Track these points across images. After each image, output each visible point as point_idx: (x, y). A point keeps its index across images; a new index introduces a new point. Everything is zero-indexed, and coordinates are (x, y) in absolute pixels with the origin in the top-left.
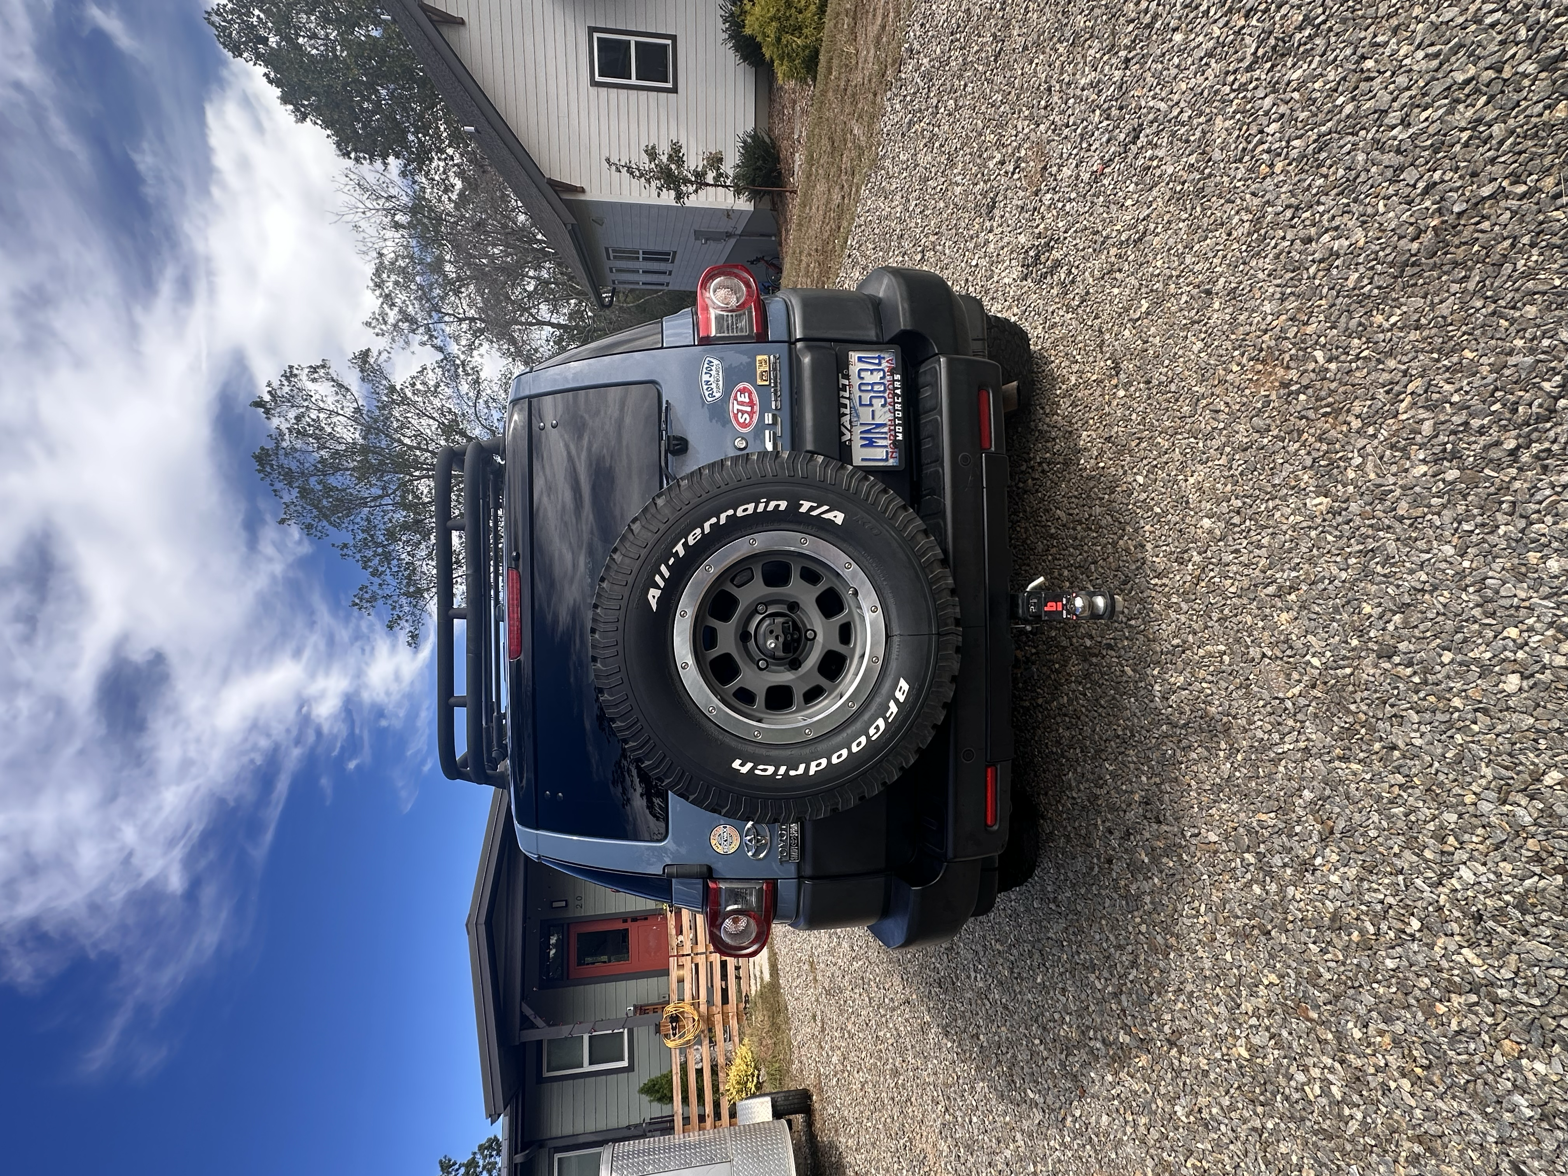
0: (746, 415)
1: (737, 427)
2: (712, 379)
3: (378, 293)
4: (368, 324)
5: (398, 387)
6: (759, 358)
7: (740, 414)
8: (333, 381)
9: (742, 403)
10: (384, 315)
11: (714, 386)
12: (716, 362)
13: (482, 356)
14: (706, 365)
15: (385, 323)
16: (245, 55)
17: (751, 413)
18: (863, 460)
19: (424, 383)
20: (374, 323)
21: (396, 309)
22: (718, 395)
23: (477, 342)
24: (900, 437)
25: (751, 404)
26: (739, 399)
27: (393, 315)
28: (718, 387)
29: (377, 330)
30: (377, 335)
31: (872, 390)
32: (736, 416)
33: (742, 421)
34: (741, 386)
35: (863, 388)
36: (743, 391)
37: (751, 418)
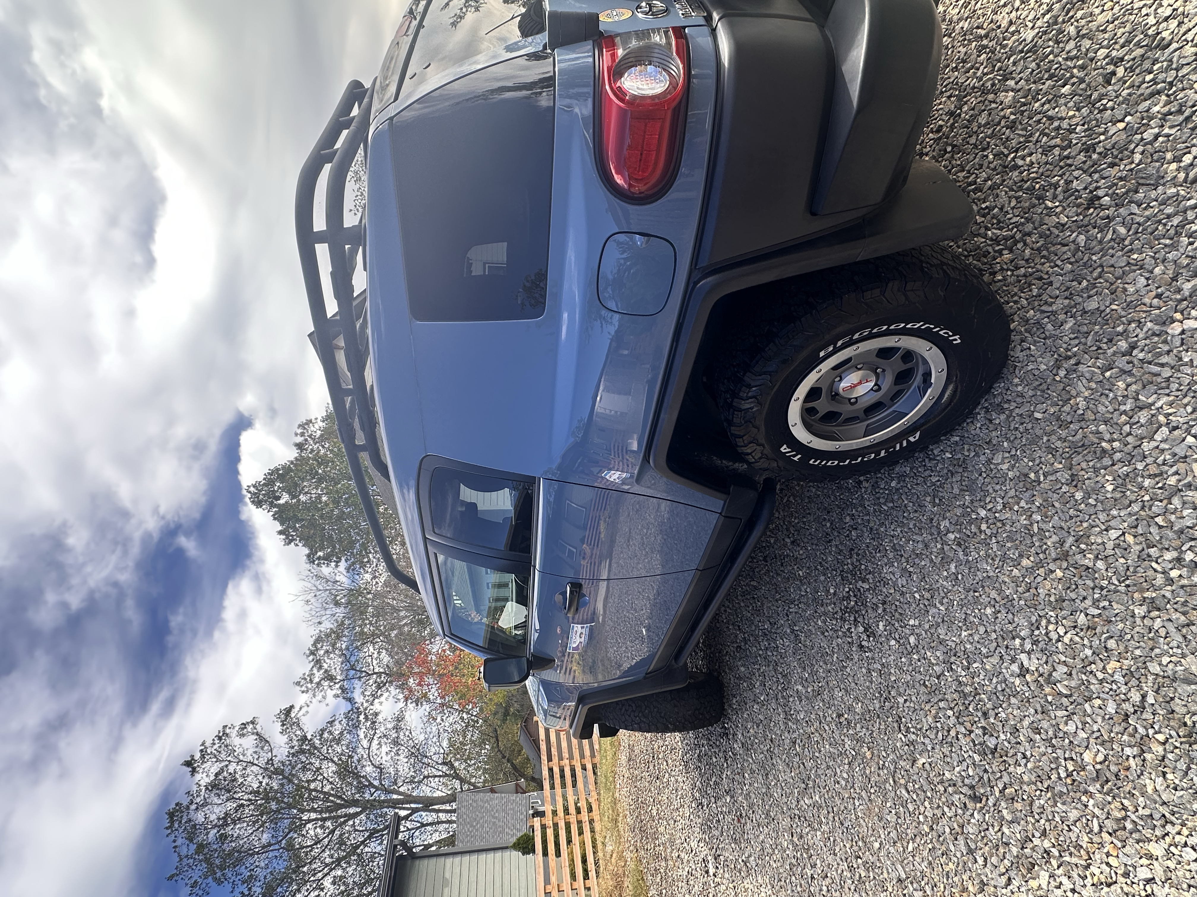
3: (311, 658)
4: (298, 683)
5: (309, 737)
8: (257, 734)
10: (312, 675)
13: (381, 703)
15: (311, 681)
16: (264, 507)
19: (330, 733)
20: (303, 682)
21: (322, 671)
23: (379, 693)
27: (318, 676)
29: (304, 688)
30: (303, 692)
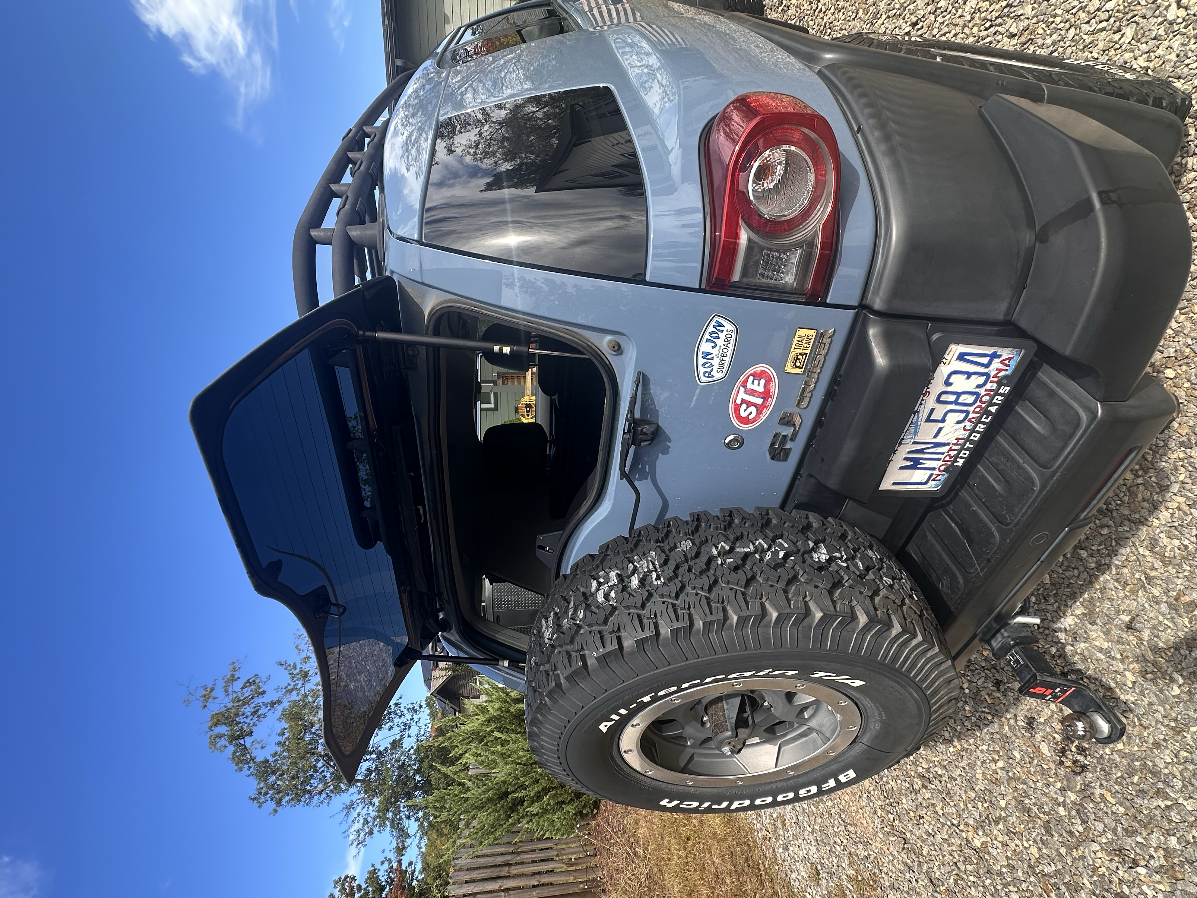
0: (753, 409)
1: (735, 422)
2: (715, 351)
6: (802, 332)
7: (744, 406)
9: (752, 393)
11: (716, 362)
12: (728, 326)
14: (711, 329)
17: (760, 409)
18: (894, 484)
22: (718, 376)
24: (960, 462)
25: (766, 395)
26: (749, 386)
28: (721, 365)
31: (956, 402)
32: (737, 408)
33: (743, 414)
34: (758, 368)
35: (944, 398)
36: (757, 376)
37: (759, 413)
